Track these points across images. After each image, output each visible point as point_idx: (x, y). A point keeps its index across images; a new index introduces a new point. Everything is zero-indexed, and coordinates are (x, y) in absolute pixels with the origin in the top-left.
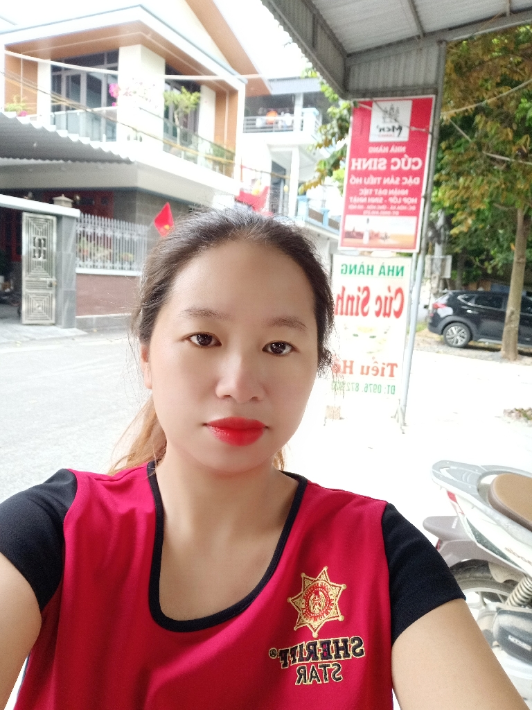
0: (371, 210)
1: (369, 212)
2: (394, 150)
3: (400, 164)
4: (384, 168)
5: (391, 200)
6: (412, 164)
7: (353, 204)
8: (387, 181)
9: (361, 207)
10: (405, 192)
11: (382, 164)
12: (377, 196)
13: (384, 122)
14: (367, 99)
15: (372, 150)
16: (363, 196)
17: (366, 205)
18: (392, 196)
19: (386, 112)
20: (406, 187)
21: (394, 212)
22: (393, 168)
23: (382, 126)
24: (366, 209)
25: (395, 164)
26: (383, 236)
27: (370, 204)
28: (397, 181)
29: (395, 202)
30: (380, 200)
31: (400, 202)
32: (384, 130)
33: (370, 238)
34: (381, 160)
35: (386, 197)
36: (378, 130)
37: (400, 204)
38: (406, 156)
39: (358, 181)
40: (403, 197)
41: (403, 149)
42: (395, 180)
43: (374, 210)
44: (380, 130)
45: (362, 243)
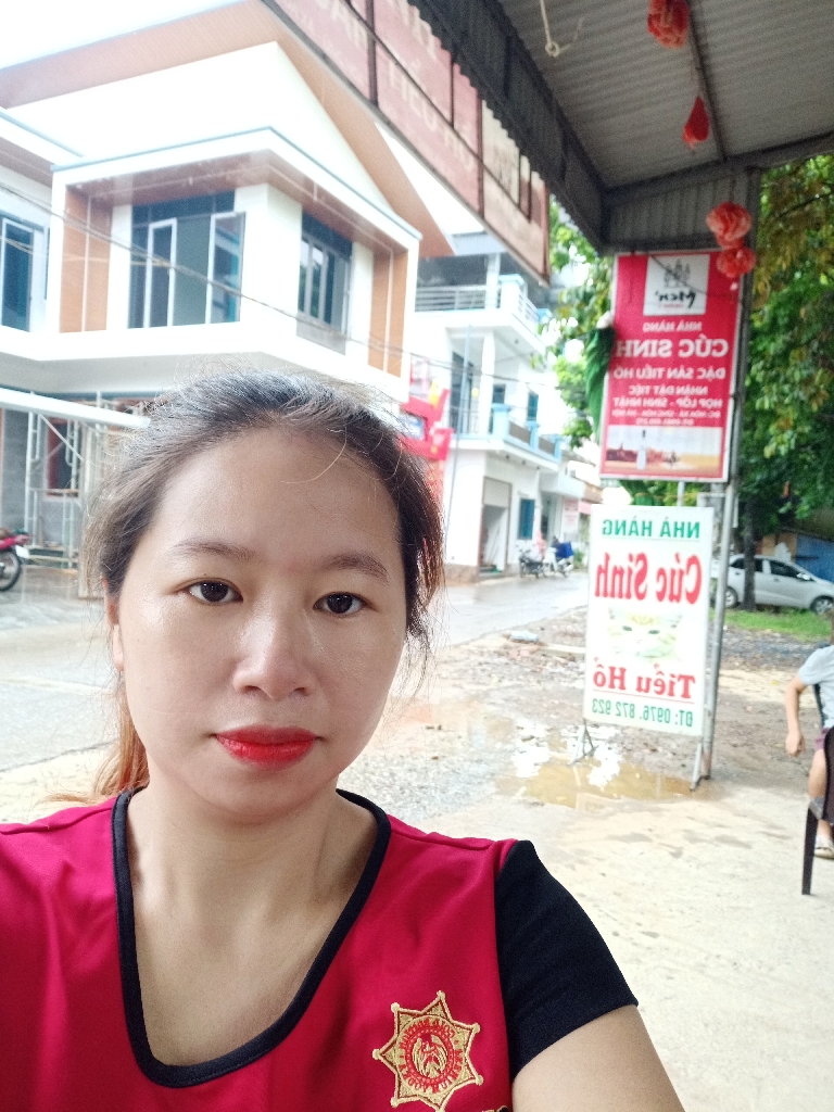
0: (649, 418)
1: (645, 421)
2: (681, 327)
3: (693, 348)
4: (669, 354)
5: (681, 402)
6: (713, 348)
7: (619, 408)
8: (671, 374)
9: (632, 413)
10: (704, 390)
11: (665, 349)
12: (658, 396)
13: (667, 286)
14: (638, 253)
15: (648, 327)
16: (634, 396)
17: (640, 409)
18: (682, 396)
19: (669, 271)
20: (703, 383)
21: (685, 421)
22: (682, 354)
23: (663, 292)
24: (638, 417)
25: (686, 348)
26: (669, 456)
27: (647, 408)
28: (689, 374)
29: (687, 406)
30: (662, 403)
31: (694, 405)
32: (666, 297)
33: (649, 460)
34: (662, 342)
35: (672, 398)
36: (657, 298)
37: (695, 409)
38: (703, 336)
39: (628, 373)
40: (699, 397)
41: (697, 326)
42: (686, 372)
43: (654, 417)
44: (661, 298)
45: (635, 469)
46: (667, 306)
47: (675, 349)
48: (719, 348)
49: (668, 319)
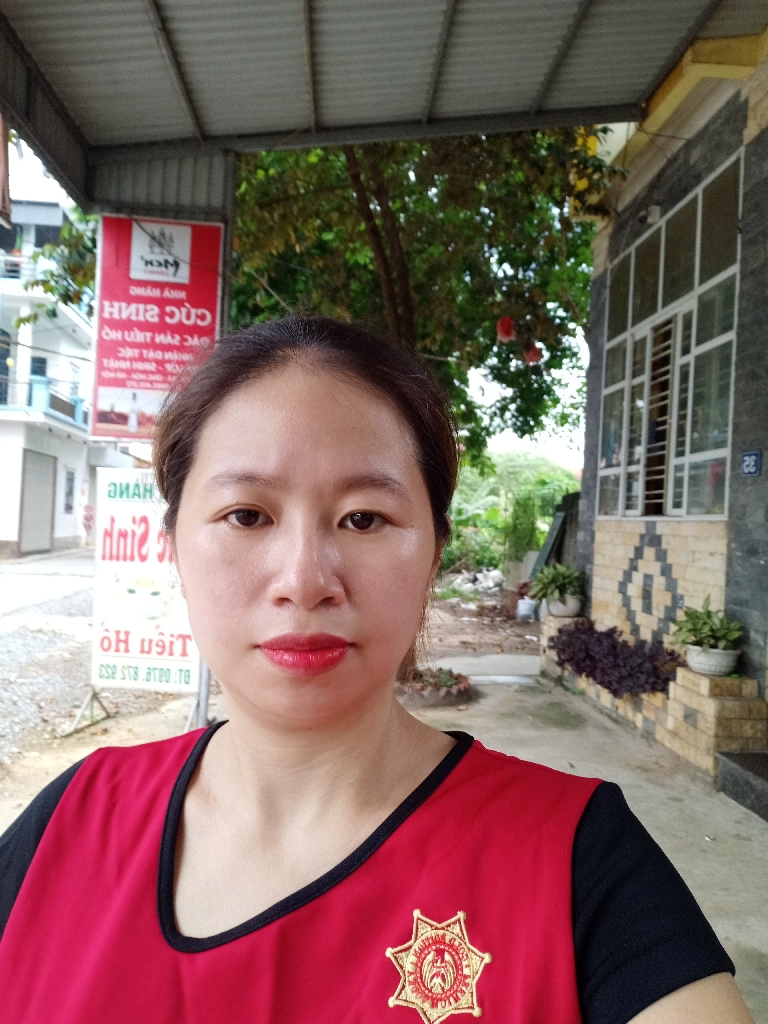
0: (138, 381)
1: (135, 384)
2: (168, 294)
3: (179, 316)
4: (156, 319)
5: (169, 367)
6: (197, 316)
7: (109, 370)
8: (160, 339)
9: (122, 376)
10: (190, 357)
11: (152, 314)
12: (148, 360)
13: (153, 252)
14: (122, 216)
15: (135, 291)
16: (125, 359)
17: (129, 372)
18: (169, 361)
19: (153, 238)
20: (190, 350)
22: (168, 320)
23: (149, 257)
24: (130, 379)
25: (172, 315)
27: (136, 371)
28: (176, 340)
29: (174, 371)
30: (152, 367)
32: (151, 263)
33: (140, 423)
34: (149, 307)
35: (160, 363)
36: (142, 263)
38: (187, 305)
39: (116, 335)
40: (185, 363)
41: (182, 295)
42: (173, 337)
43: (144, 381)
45: (127, 432)
46: (152, 272)
47: (162, 314)
49: (154, 284)
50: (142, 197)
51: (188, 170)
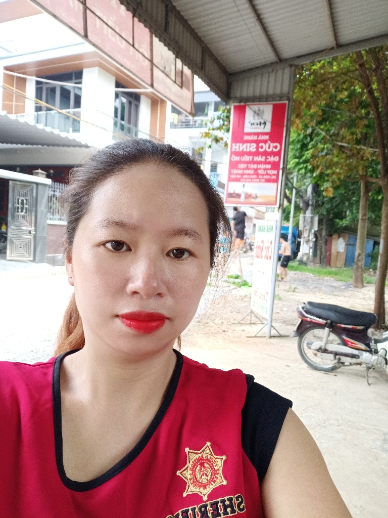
0: (246, 179)
1: (244, 180)
2: (261, 138)
3: (265, 147)
4: (255, 150)
5: (259, 172)
6: (274, 147)
7: (233, 174)
8: (257, 159)
9: (239, 176)
10: (269, 166)
11: (253, 147)
12: (250, 169)
13: (254, 119)
14: (242, 104)
15: (246, 138)
16: (240, 169)
17: (242, 175)
18: (260, 169)
19: (255, 112)
20: (269, 163)
21: (261, 180)
22: (260, 150)
23: (252, 122)
24: (242, 178)
25: (262, 147)
26: (254, 196)
27: (245, 174)
28: (263, 159)
29: (262, 173)
30: (252, 172)
31: (265, 173)
33: (246, 198)
34: (252, 144)
35: (256, 170)
36: (250, 124)
37: (265, 175)
38: (269, 142)
39: (237, 158)
40: (267, 169)
41: (267, 137)
42: (262, 158)
43: (248, 178)
44: (252, 124)
45: (240, 201)
46: (254, 128)
47: (257, 148)
48: (276, 147)
49: (255, 134)
50: (251, 94)
51: (272, 78)
